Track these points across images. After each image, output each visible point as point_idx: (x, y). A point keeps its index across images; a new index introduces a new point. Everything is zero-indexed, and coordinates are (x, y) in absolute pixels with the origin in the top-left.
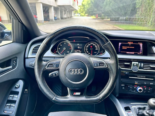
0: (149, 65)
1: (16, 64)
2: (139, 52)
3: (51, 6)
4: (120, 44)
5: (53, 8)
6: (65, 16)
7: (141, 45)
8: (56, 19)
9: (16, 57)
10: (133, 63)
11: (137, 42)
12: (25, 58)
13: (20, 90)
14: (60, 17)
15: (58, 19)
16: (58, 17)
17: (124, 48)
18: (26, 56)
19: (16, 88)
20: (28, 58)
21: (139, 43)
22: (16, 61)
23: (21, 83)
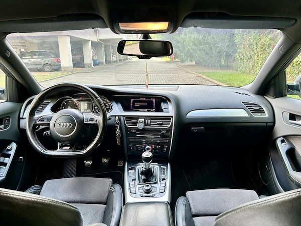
0: (156, 121)
1: (9, 124)
3: (87, 41)
4: (132, 100)
5: (90, 43)
6: (114, 58)
7: (154, 101)
8: (96, 63)
9: (9, 117)
10: (140, 120)
11: (150, 98)
12: (19, 119)
13: (12, 153)
14: (104, 60)
15: (101, 63)
16: (101, 61)
17: (136, 105)
18: (21, 116)
19: (8, 150)
20: (23, 118)
22: (9, 121)
23: (14, 146)
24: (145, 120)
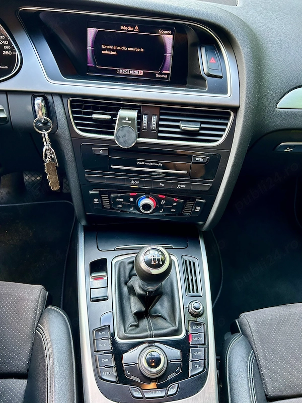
0: (178, 121)
2: (161, 70)
7: (168, 39)
21: (160, 31)
24: (139, 117)
